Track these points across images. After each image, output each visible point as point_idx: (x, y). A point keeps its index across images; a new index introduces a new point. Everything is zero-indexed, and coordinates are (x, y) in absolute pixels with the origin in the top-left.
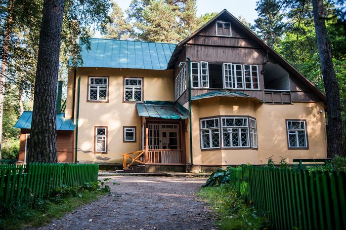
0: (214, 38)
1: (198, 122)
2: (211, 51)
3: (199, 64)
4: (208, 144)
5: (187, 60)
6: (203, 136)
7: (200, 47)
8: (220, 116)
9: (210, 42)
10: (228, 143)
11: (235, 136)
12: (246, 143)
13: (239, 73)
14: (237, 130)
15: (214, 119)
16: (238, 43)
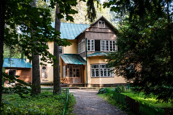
0: (97, 29)
1: (90, 66)
2: (96, 34)
3: (90, 40)
4: (94, 75)
5: (86, 39)
6: (92, 72)
7: (91, 33)
8: (99, 64)
9: (96, 30)
10: (102, 75)
11: (105, 72)
12: (109, 75)
13: (107, 44)
14: (106, 69)
15: (97, 65)
16: (107, 30)
